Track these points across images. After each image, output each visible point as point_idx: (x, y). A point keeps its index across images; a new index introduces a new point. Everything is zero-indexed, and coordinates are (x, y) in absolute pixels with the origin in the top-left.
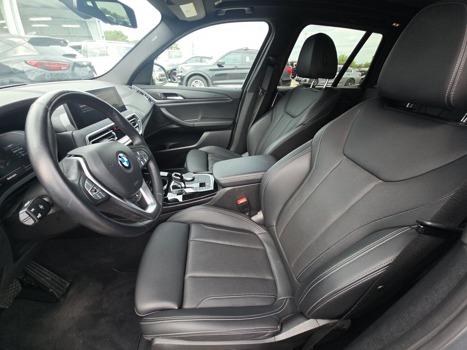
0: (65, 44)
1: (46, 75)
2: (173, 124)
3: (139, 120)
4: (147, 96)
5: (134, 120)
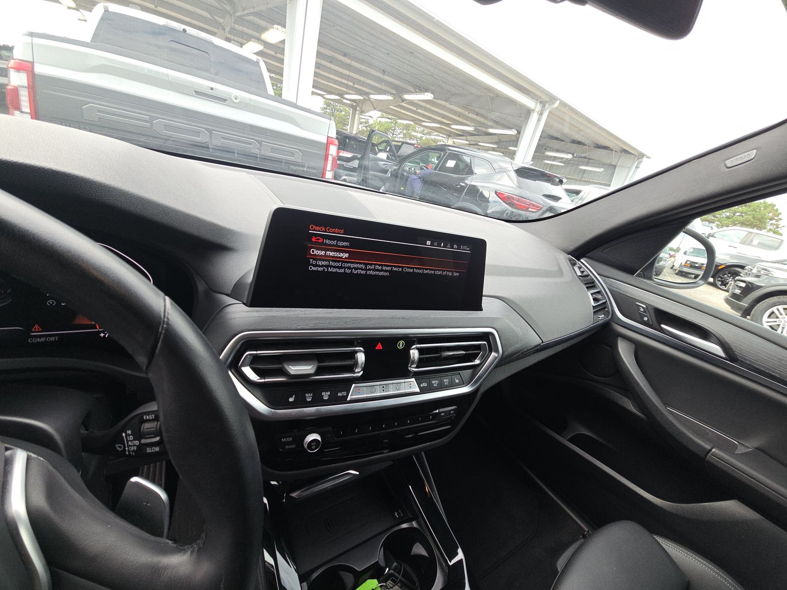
0: (561, 182)
2: (629, 398)
3: (493, 354)
4: (599, 296)
5: (479, 346)
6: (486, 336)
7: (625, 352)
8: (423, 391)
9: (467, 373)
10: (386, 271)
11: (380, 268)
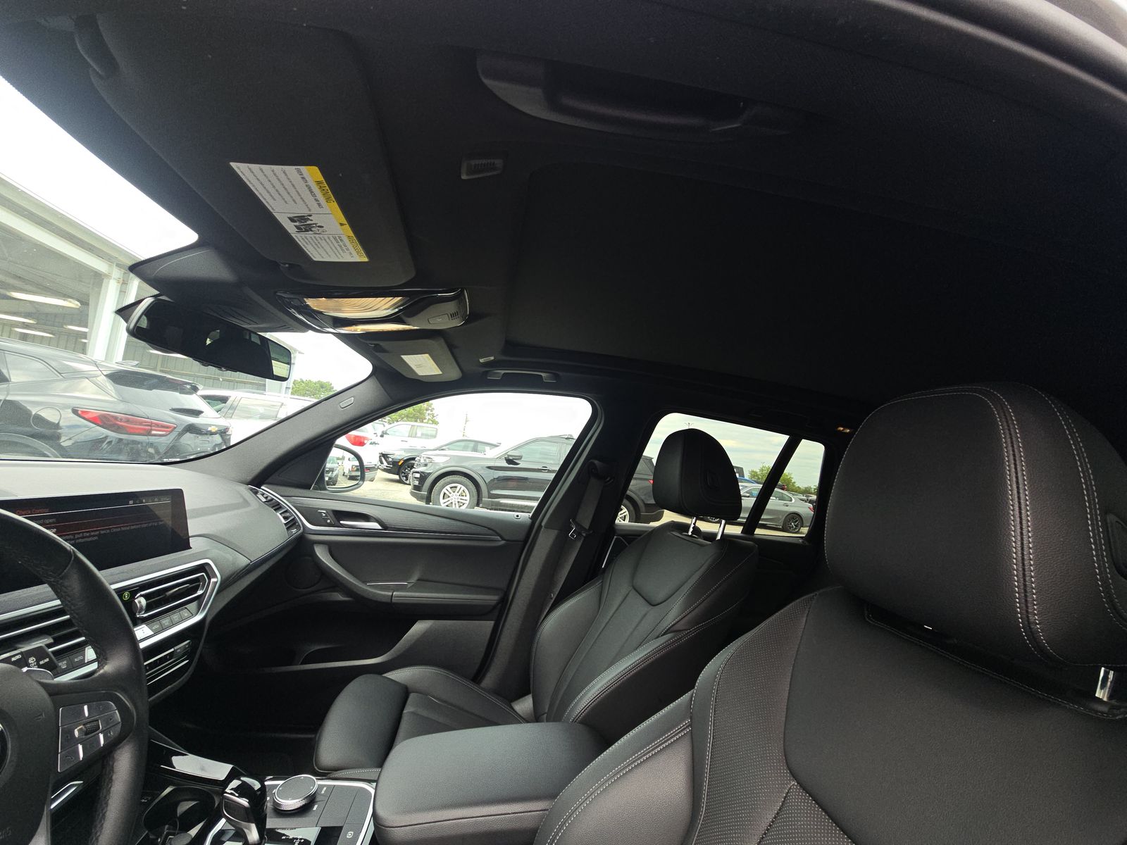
0: (195, 389)
1: (108, 440)
2: (337, 591)
3: (213, 580)
4: (288, 514)
5: (197, 578)
6: (202, 568)
7: (322, 554)
8: (156, 633)
9: (193, 606)
10: (94, 536)
11: (88, 534)
